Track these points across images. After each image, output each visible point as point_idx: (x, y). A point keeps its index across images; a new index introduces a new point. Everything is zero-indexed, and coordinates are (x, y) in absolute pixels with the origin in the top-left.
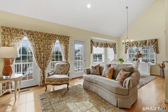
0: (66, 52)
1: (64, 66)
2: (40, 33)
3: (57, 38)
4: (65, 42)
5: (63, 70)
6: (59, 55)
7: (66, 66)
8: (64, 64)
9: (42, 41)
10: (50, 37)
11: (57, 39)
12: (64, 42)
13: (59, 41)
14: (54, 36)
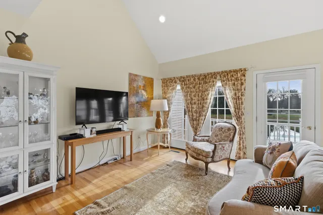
0: (237, 103)
1: (223, 130)
2: (193, 76)
3: (218, 77)
4: (233, 82)
5: (219, 137)
6: (225, 109)
7: (227, 131)
8: (225, 127)
9: (194, 88)
10: (206, 79)
11: (219, 80)
12: (230, 82)
13: (221, 82)
14: (212, 76)
